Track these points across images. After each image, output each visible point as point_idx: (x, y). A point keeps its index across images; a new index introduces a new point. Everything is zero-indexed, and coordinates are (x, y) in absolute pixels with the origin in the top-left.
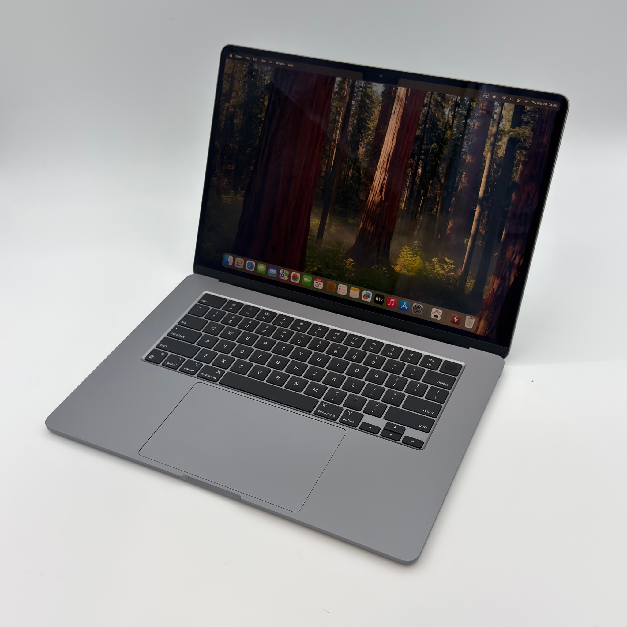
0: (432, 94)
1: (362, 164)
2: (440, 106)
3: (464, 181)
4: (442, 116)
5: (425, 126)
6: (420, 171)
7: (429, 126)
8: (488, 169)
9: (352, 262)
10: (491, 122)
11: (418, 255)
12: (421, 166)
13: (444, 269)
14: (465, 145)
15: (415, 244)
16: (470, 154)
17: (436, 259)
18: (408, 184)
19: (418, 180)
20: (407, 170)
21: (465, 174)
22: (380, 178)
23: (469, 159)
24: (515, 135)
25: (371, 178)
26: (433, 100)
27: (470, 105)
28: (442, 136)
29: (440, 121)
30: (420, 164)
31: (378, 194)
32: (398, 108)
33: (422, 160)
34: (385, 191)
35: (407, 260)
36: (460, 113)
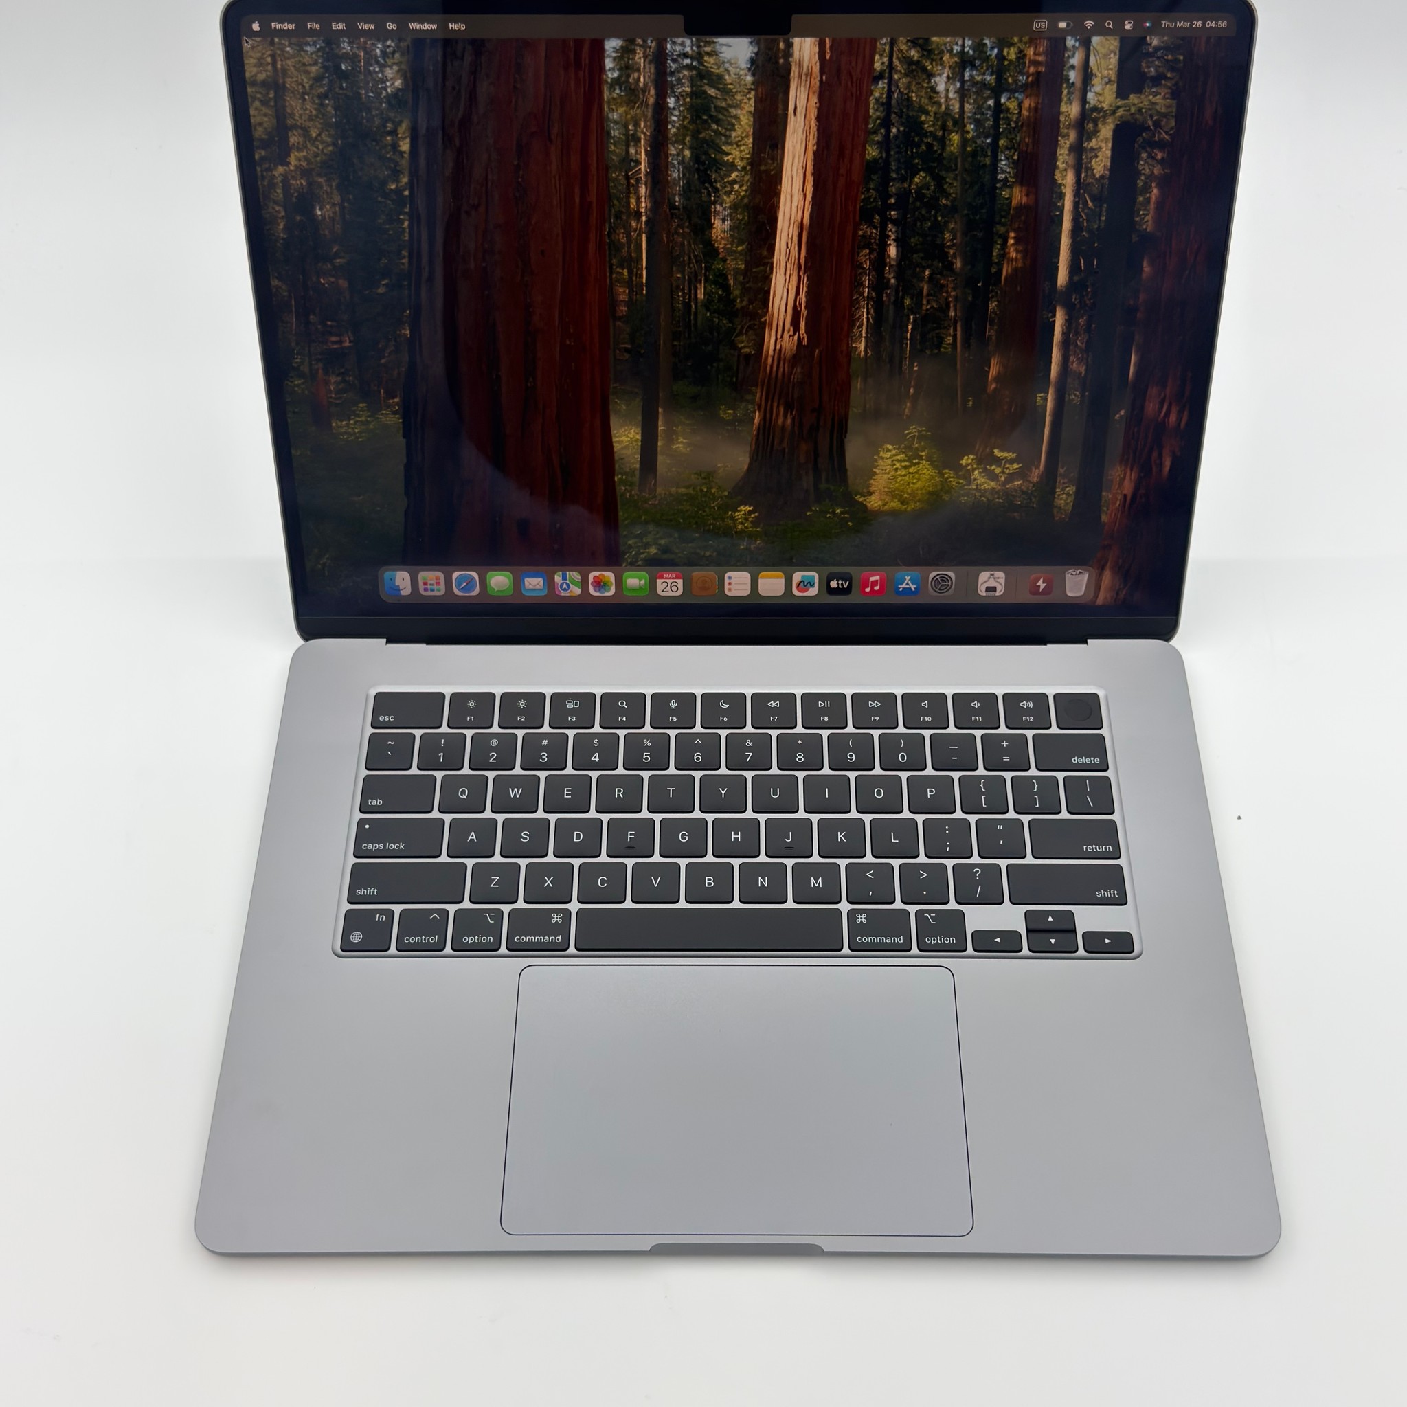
0: (892, 43)
1: (728, 262)
2: (919, 72)
3: (1013, 254)
4: (930, 98)
5: (888, 131)
6: (893, 251)
7: (898, 130)
8: (1072, 212)
9: (750, 512)
10: (1062, 92)
11: (922, 460)
12: (893, 237)
13: (993, 477)
14: (1004, 163)
15: (910, 433)
16: (1022, 185)
17: (972, 457)
18: (867, 289)
19: (892, 275)
20: (858, 254)
21: (1014, 238)
22: (788, 289)
23: (1017, 196)
24: (1132, 114)
25: (764, 296)
26: (898, 58)
27: (1001, 57)
28: (936, 151)
29: (927, 113)
30: (890, 233)
31: (789, 331)
32: (803, 97)
33: (894, 222)
34: (806, 319)
35: (895, 477)
36: (978, 82)
